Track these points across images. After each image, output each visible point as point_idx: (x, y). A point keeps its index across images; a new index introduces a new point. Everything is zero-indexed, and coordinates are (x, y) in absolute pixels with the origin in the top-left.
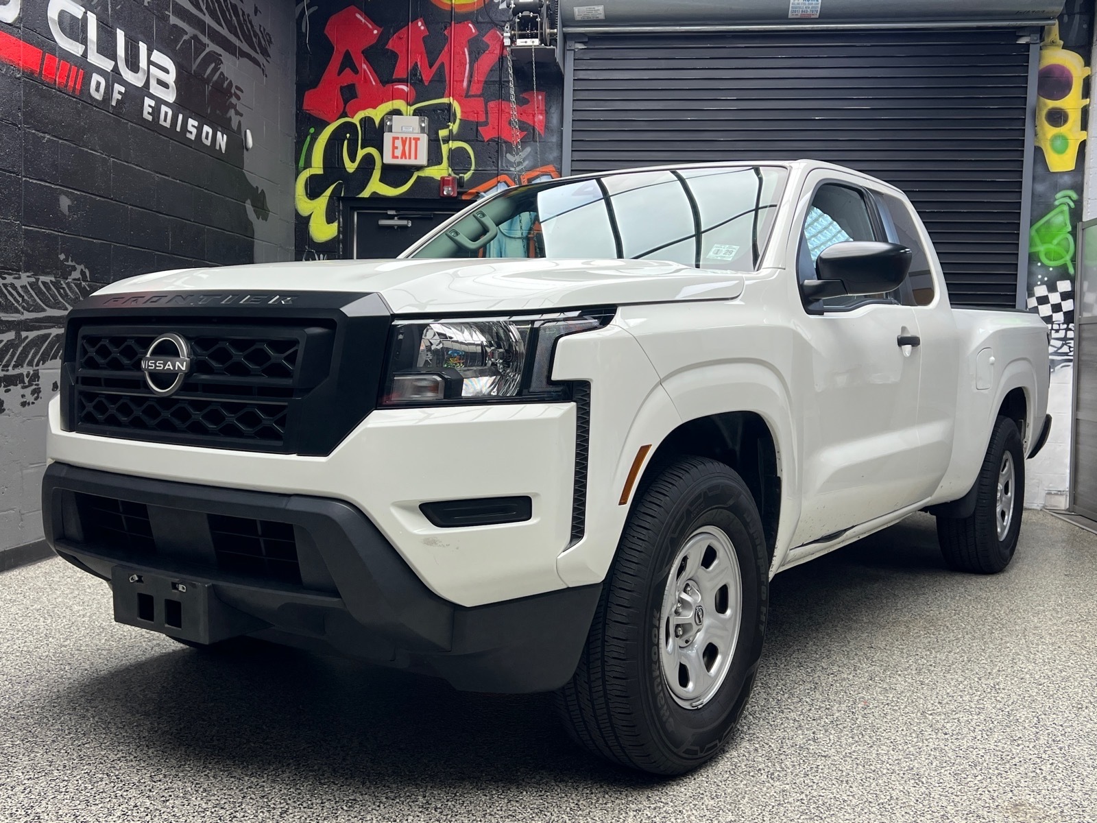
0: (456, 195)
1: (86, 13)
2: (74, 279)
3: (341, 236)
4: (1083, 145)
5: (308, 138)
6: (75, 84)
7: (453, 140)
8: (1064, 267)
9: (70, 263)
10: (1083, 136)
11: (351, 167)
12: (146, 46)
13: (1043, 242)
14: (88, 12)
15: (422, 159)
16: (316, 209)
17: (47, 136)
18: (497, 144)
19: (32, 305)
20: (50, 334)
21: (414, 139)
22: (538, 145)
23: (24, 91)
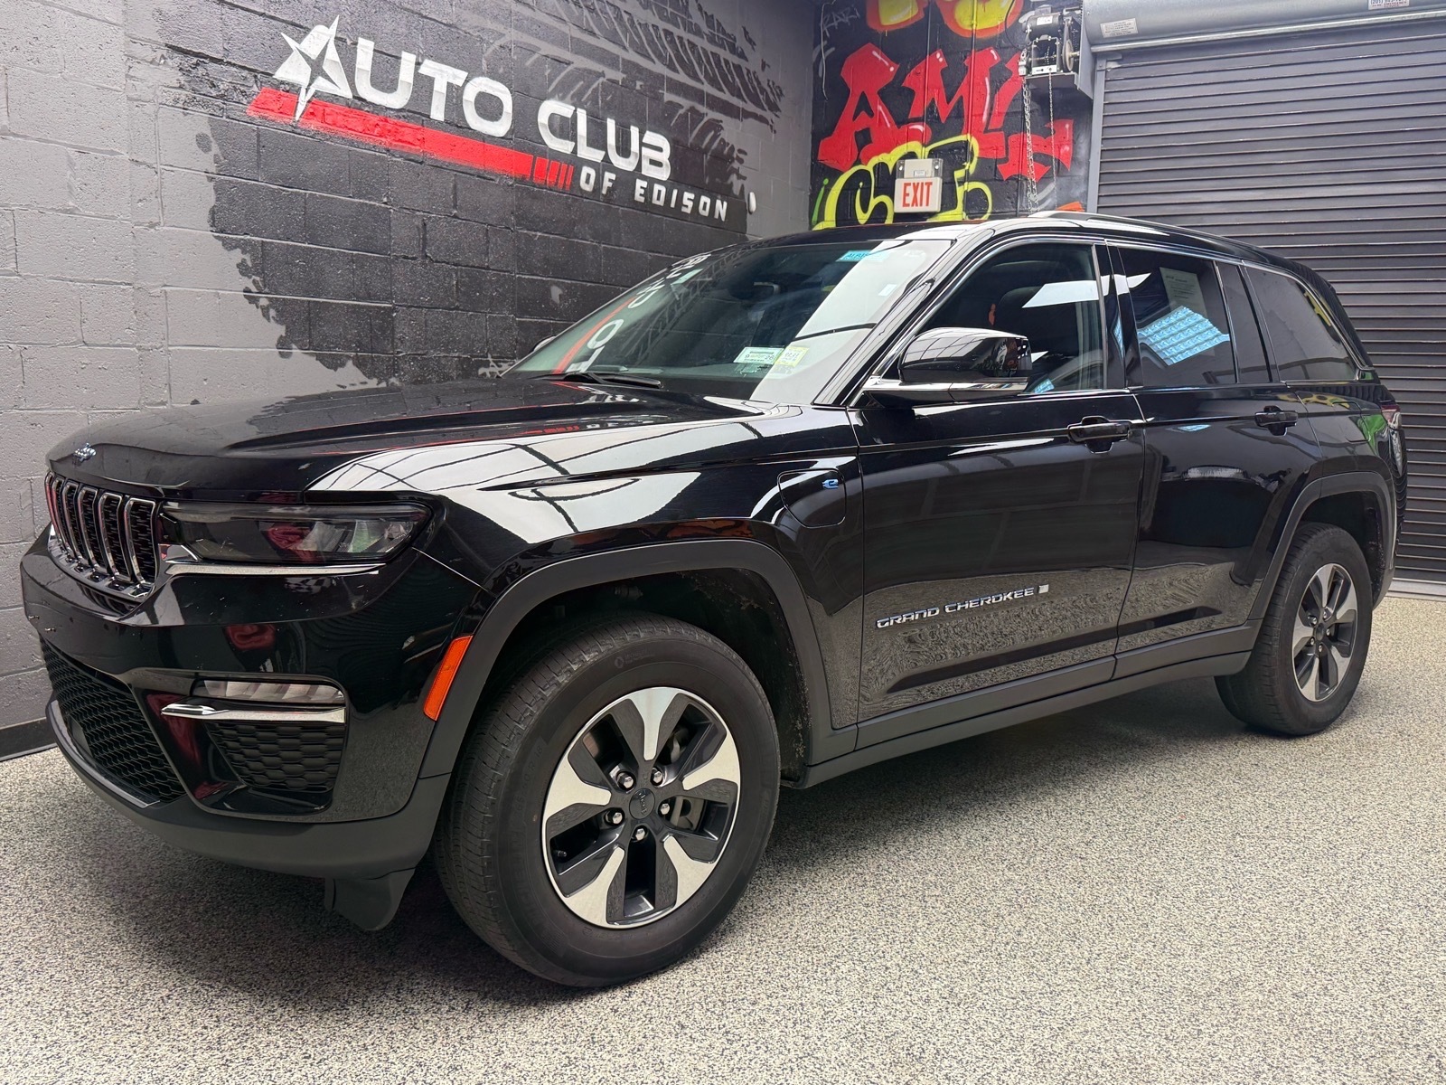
1: (575, 111)
5: (823, 189)
6: (565, 180)
7: (969, 181)
11: (862, 218)
12: (637, 129)
14: (578, 110)
15: (935, 205)
17: (539, 234)
18: (1018, 182)
21: (927, 183)
22: (1062, 179)
23: (517, 196)
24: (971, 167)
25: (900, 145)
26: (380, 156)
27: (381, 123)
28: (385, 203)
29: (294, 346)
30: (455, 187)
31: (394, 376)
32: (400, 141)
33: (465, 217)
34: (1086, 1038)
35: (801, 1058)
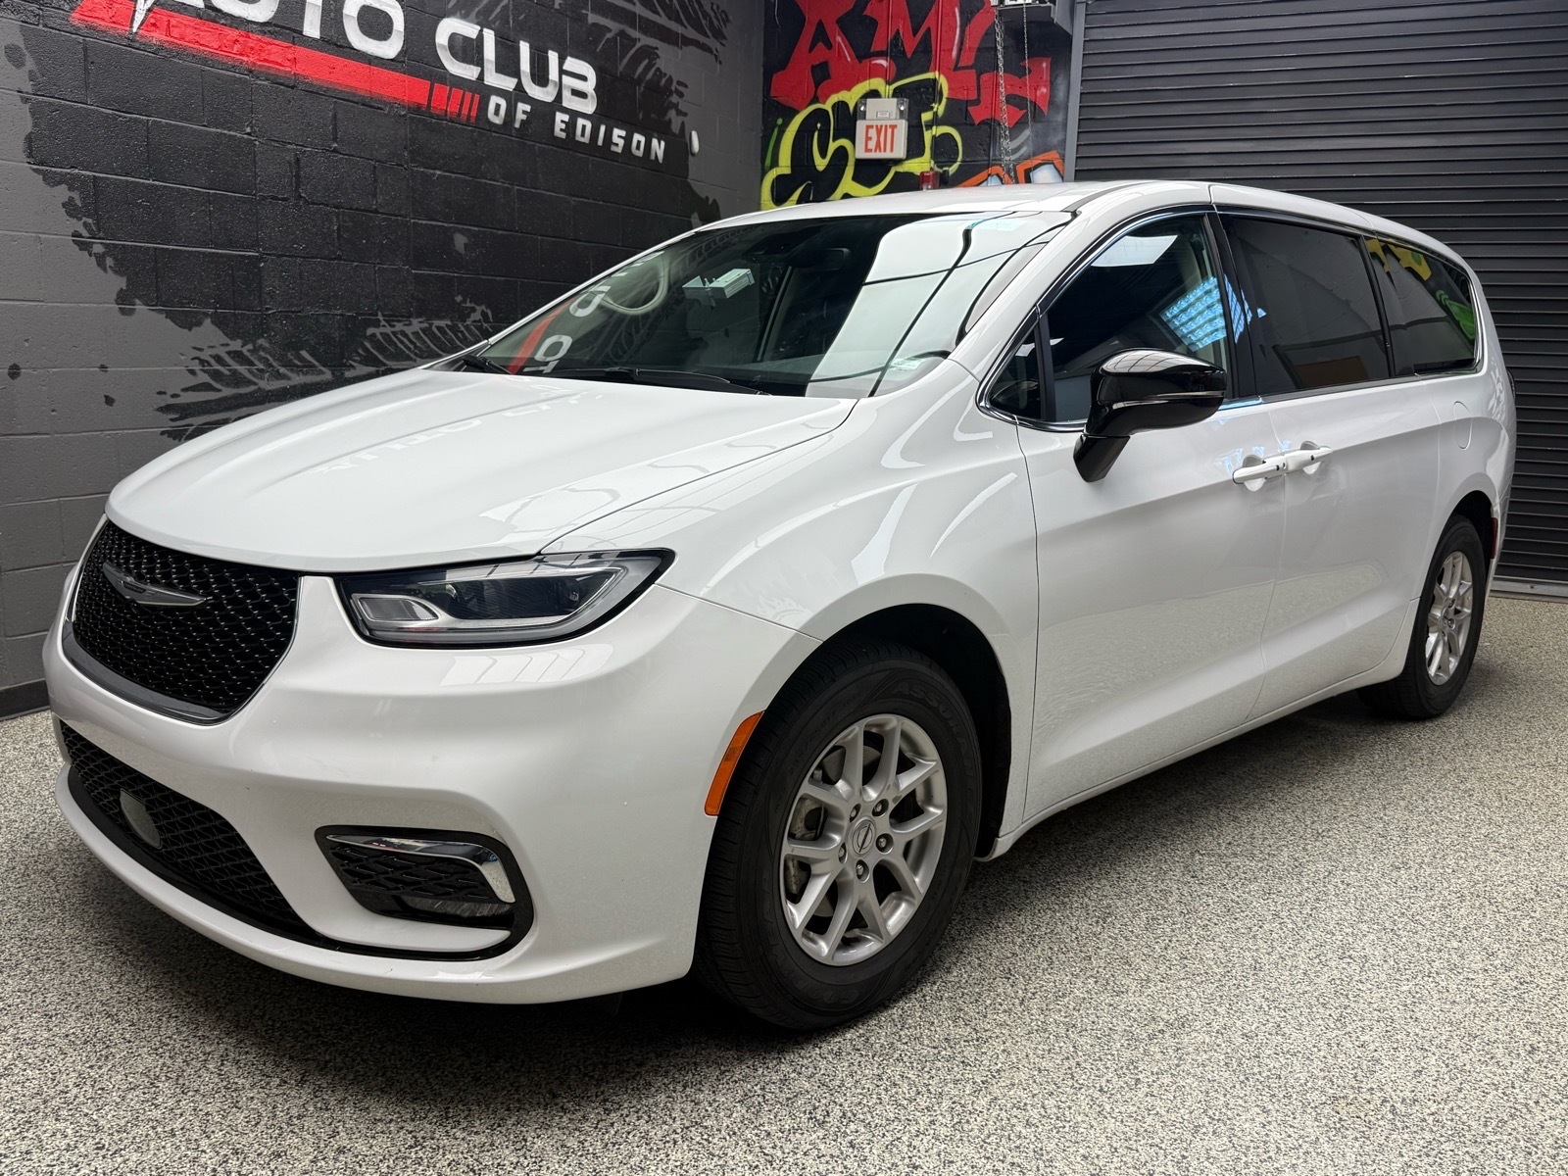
1: (481, 31)
2: (473, 322)
6: (470, 110)
7: (938, 125)
9: (468, 305)
11: (821, 164)
12: (557, 54)
14: (485, 30)
15: (900, 151)
17: (439, 172)
18: (990, 127)
21: (890, 126)
22: (1039, 125)
23: (411, 128)
24: (940, 108)
25: (861, 82)
26: (240, 78)
27: (241, 39)
28: (248, 134)
29: (137, 301)
30: (335, 117)
31: (263, 337)
32: (265, 60)
33: (347, 152)
34: (1011, 1093)
35: (687, 1128)
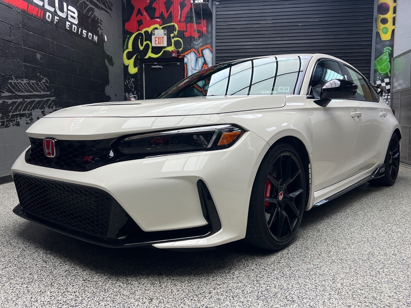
0: (177, 56)
2: (43, 82)
3: (139, 72)
4: (393, 31)
5: (127, 39)
6: (40, 15)
7: (175, 38)
8: (387, 74)
9: (41, 77)
10: (393, 27)
11: (141, 48)
12: (66, 4)
13: (379, 65)
15: (165, 44)
16: (130, 63)
17: (31, 33)
18: (191, 38)
19: (28, 90)
20: (35, 100)
21: (162, 37)
22: (204, 38)
23: (22, 17)
24: (176, 33)
25: (152, 25)
